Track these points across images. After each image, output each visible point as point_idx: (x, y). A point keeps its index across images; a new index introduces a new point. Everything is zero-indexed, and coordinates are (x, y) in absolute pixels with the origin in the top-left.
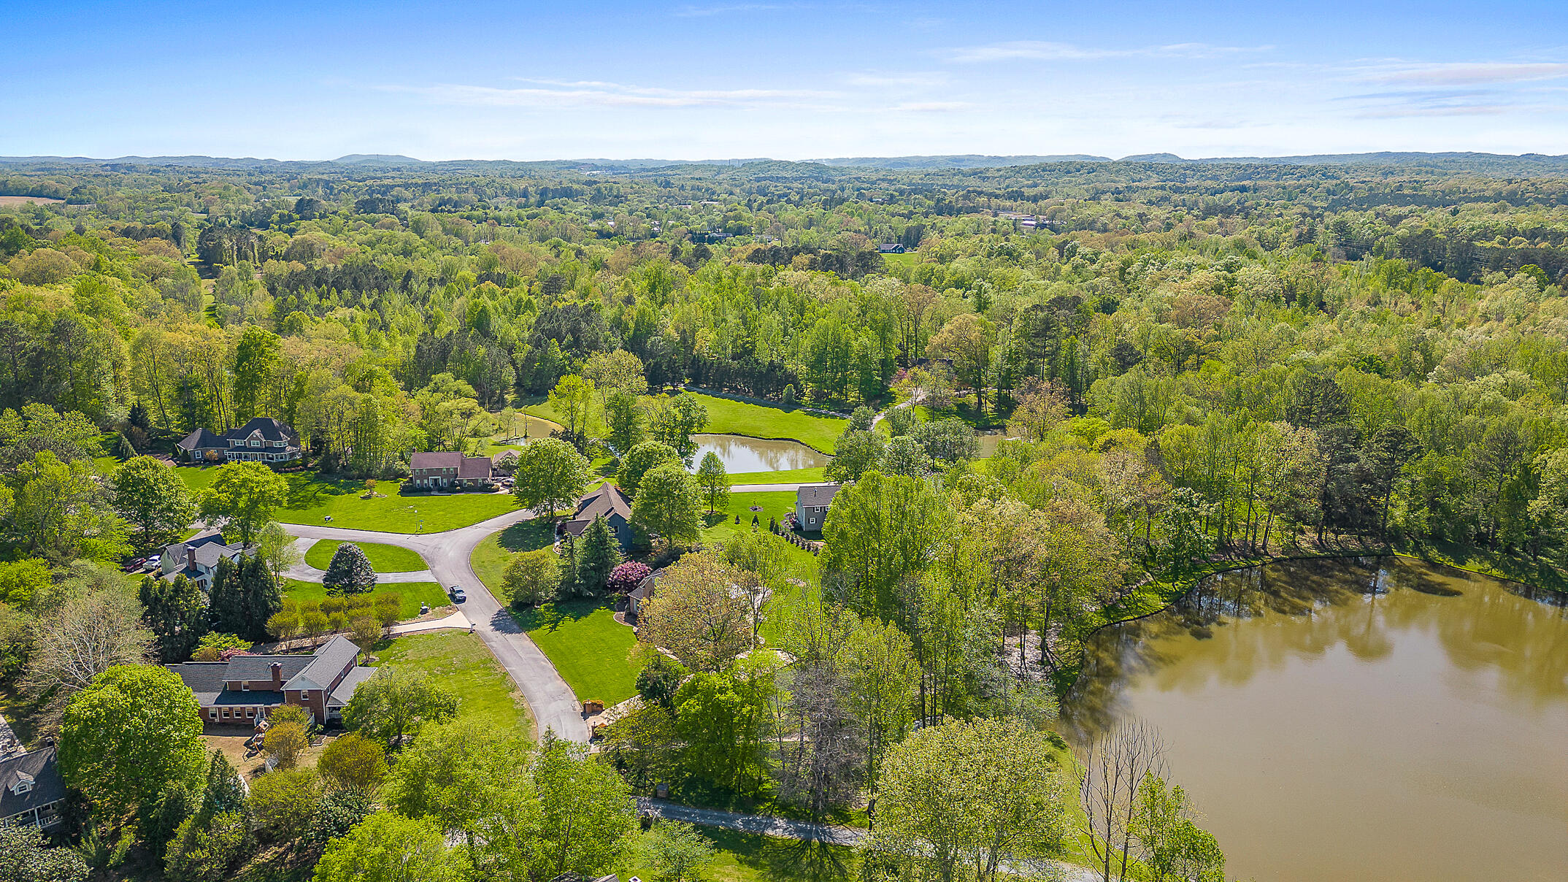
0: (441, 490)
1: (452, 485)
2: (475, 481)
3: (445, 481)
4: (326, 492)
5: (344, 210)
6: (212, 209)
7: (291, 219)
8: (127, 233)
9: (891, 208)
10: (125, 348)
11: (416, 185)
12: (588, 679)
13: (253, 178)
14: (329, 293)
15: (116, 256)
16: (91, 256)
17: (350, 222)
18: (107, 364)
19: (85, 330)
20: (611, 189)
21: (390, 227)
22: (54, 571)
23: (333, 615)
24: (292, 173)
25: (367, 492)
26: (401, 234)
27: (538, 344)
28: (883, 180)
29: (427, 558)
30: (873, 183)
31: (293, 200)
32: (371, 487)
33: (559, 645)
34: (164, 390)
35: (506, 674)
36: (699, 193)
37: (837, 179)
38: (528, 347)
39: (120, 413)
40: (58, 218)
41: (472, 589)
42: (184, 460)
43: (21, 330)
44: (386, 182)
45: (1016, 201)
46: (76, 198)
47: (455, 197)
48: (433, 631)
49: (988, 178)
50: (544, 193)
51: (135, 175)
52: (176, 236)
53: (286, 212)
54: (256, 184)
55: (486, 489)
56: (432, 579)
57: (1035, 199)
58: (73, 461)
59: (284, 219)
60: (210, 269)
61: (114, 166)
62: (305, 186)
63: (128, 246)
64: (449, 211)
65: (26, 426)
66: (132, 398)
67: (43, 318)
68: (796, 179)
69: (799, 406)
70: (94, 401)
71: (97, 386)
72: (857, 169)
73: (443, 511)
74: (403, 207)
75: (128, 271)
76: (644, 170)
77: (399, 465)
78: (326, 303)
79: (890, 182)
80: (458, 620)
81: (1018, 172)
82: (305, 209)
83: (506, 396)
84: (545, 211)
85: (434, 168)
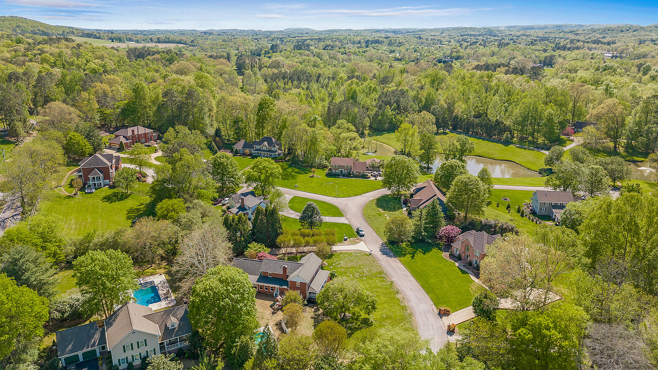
0: (344, 176)
1: (349, 174)
2: (359, 173)
3: (346, 171)
4: (296, 172)
5: (289, 49)
6: (240, 48)
7: (269, 53)
8: (211, 57)
9: (534, 47)
10: (214, 103)
11: (315, 39)
12: (437, 292)
13: (254, 37)
14: (288, 83)
15: (208, 65)
16: (199, 65)
17: (292, 54)
18: (207, 109)
19: (199, 94)
20: (396, 40)
21: (308, 56)
22: (187, 205)
23: (306, 238)
24: (268, 35)
25: (311, 174)
26: (313, 59)
27: (380, 108)
28: (524, 35)
29: (343, 211)
30: (518, 37)
31: (270, 45)
32: (314, 172)
33: (417, 269)
34: (228, 122)
35: (392, 282)
36: (436, 42)
37: (499, 35)
38: (376, 109)
39: (211, 131)
40: (186, 51)
41: (366, 230)
42: (236, 153)
43: (175, 93)
44: (303, 38)
45: (598, 44)
46: (193, 44)
47: (332, 44)
48: (351, 251)
49: (579, 34)
50: (367, 42)
51: (212, 36)
52: (228, 58)
53: (267, 50)
54: (255, 39)
55: (364, 177)
56: (346, 222)
57: (609, 44)
58: (195, 154)
59: (267, 53)
60: (240, 72)
61: (205, 33)
62: (273, 40)
63: (212, 62)
64: (330, 50)
65: (177, 136)
66: (216, 125)
67: (183, 88)
68: (480, 35)
69: (512, 143)
70: (201, 125)
71: (203, 119)
72: (509, 30)
73: (346, 186)
74: (311, 48)
75: (212, 71)
76: (408, 32)
77: (325, 162)
78: (287, 87)
79: (527, 36)
80: (361, 246)
81: (594, 31)
82: (274, 48)
83: (365, 132)
84: (370, 49)
85: (321, 33)
